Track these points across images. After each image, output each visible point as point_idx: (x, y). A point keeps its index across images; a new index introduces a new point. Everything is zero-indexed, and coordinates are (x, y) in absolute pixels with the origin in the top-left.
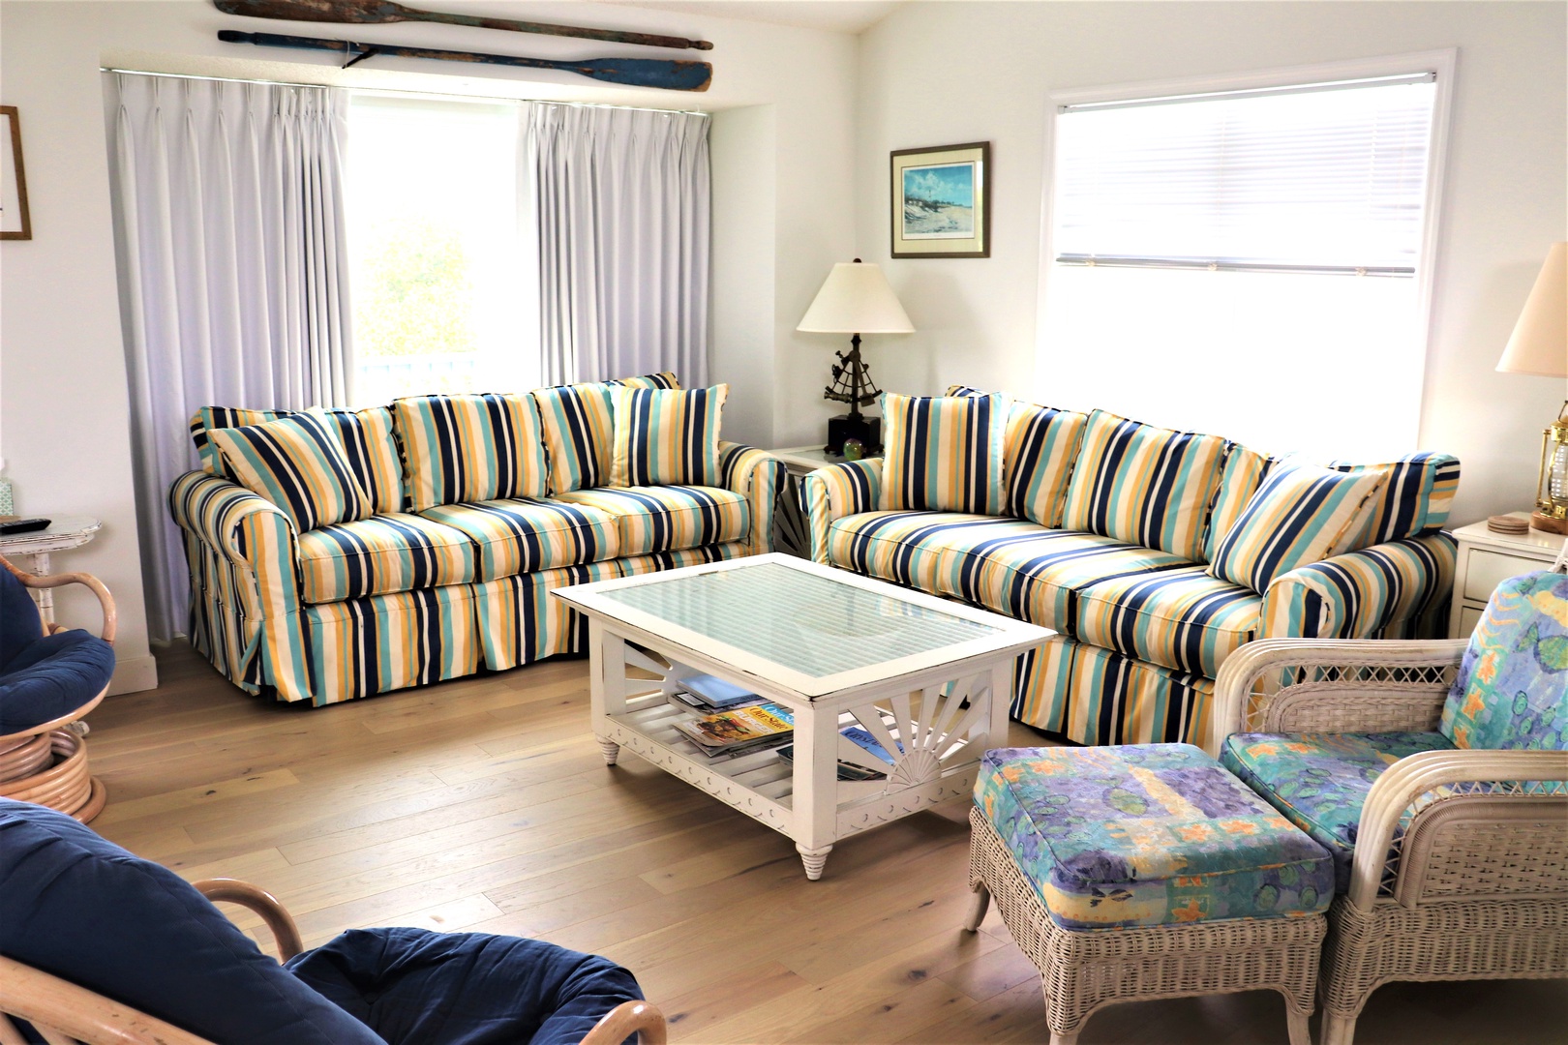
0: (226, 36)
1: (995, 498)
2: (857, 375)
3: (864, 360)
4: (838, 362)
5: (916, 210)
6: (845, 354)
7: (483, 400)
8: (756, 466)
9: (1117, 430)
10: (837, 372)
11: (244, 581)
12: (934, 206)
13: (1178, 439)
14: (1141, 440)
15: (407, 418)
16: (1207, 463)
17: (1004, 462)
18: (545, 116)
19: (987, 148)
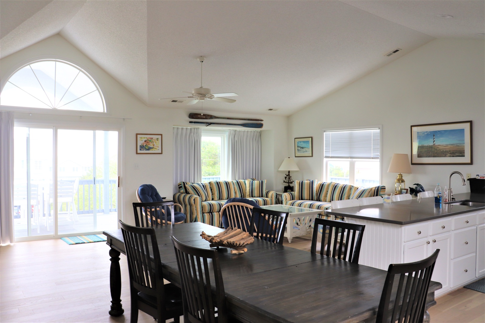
0: (190, 122)
1: (315, 198)
2: (289, 178)
3: (290, 176)
4: (286, 176)
5: (299, 149)
6: (287, 175)
7: (225, 182)
8: (273, 194)
9: (335, 185)
10: (286, 178)
11: (194, 208)
12: (303, 148)
13: (344, 186)
14: (338, 186)
15: (212, 184)
16: (349, 189)
17: (316, 192)
18: (233, 132)
19: (312, 138)
